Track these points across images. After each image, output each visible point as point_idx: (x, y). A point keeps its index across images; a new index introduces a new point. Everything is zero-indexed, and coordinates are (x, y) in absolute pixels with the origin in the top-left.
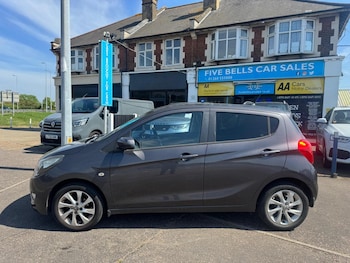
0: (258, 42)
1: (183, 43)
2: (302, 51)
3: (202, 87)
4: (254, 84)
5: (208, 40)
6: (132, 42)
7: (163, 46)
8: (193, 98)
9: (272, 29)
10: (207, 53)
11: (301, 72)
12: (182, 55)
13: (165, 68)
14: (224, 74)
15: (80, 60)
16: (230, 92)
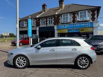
0: (74, 17)
1: (53, 18)
2: (87, 20)
3: (58, 30)
4: (73, 29)
5: (60, 18)
6: (39, 18)
7: (48, 19)
8: (56, 33)
9: (78, 14)
10: (60, 21)
11: (87, 26)
12: (53, 22)
13: (48, 25)
14: (65, 27)
15: (25, 24)
16: (67, 32)
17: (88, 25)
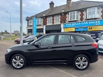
0: (82, 15)
1: (60, 16)
2: (96, 17)
3: (65, 29)
4: (81, 28)
5: (67, 15)
6: (46, 17)
7: (55, 18)
9: (86, 11)
10: (67, 19)
11: (96, 24)
12: (60, 20)
13: (55, 24)
14: (72, 25)
16: (74, 30)
17: (98, 23)
